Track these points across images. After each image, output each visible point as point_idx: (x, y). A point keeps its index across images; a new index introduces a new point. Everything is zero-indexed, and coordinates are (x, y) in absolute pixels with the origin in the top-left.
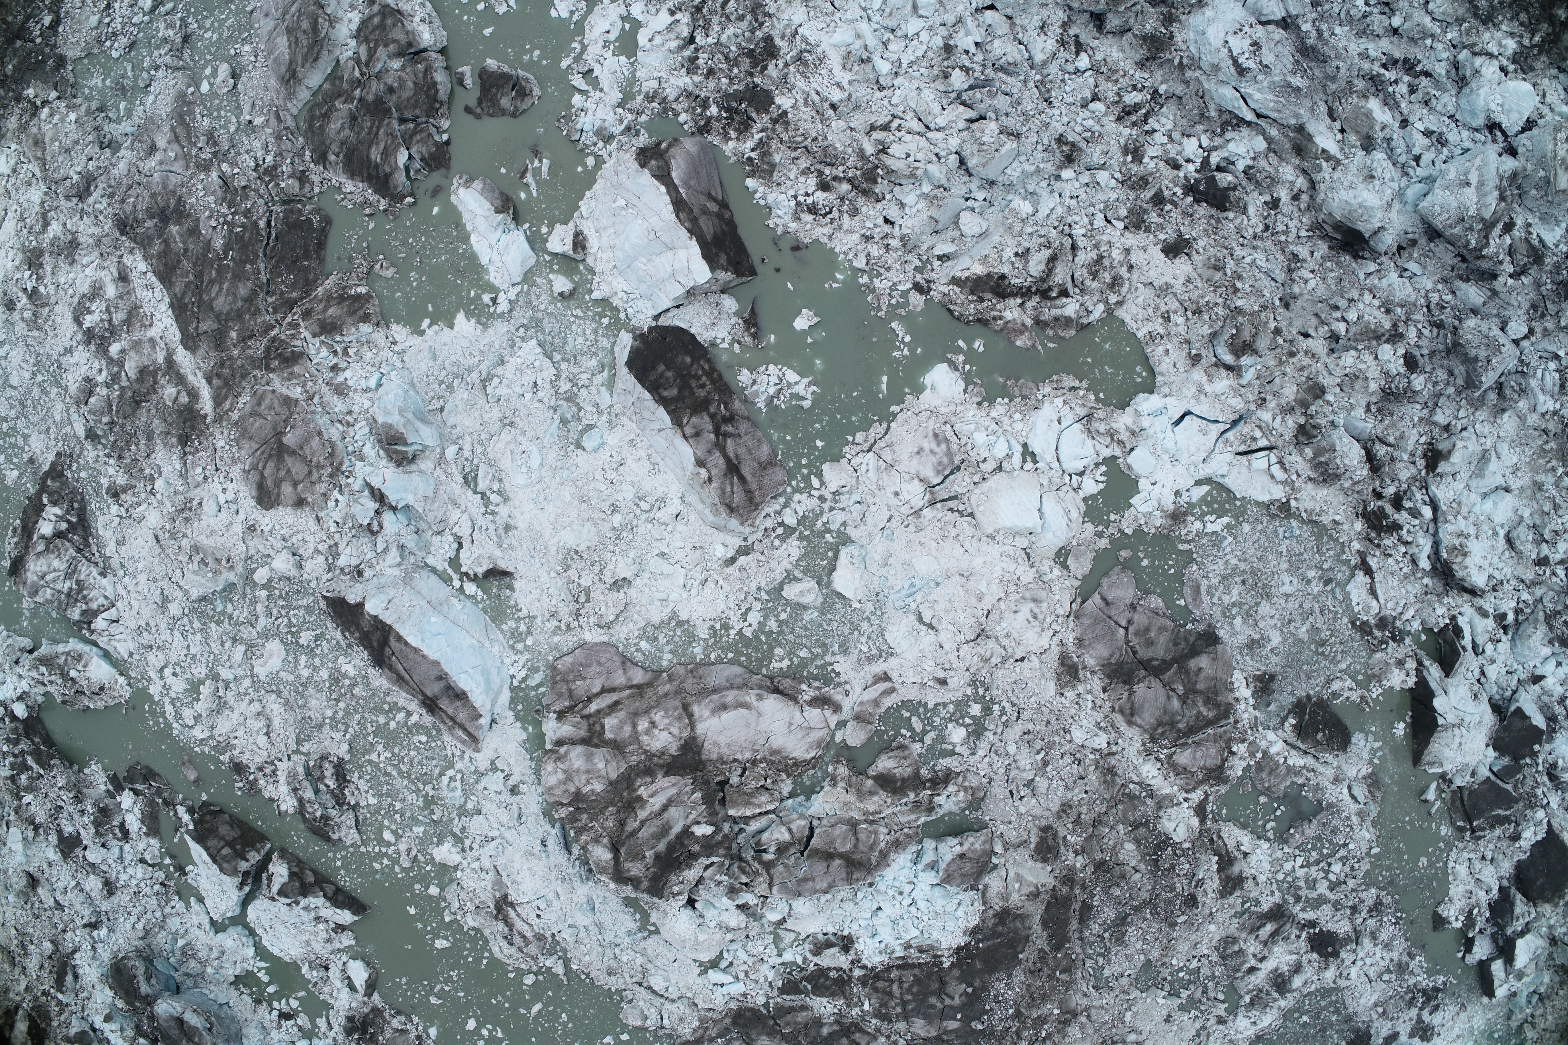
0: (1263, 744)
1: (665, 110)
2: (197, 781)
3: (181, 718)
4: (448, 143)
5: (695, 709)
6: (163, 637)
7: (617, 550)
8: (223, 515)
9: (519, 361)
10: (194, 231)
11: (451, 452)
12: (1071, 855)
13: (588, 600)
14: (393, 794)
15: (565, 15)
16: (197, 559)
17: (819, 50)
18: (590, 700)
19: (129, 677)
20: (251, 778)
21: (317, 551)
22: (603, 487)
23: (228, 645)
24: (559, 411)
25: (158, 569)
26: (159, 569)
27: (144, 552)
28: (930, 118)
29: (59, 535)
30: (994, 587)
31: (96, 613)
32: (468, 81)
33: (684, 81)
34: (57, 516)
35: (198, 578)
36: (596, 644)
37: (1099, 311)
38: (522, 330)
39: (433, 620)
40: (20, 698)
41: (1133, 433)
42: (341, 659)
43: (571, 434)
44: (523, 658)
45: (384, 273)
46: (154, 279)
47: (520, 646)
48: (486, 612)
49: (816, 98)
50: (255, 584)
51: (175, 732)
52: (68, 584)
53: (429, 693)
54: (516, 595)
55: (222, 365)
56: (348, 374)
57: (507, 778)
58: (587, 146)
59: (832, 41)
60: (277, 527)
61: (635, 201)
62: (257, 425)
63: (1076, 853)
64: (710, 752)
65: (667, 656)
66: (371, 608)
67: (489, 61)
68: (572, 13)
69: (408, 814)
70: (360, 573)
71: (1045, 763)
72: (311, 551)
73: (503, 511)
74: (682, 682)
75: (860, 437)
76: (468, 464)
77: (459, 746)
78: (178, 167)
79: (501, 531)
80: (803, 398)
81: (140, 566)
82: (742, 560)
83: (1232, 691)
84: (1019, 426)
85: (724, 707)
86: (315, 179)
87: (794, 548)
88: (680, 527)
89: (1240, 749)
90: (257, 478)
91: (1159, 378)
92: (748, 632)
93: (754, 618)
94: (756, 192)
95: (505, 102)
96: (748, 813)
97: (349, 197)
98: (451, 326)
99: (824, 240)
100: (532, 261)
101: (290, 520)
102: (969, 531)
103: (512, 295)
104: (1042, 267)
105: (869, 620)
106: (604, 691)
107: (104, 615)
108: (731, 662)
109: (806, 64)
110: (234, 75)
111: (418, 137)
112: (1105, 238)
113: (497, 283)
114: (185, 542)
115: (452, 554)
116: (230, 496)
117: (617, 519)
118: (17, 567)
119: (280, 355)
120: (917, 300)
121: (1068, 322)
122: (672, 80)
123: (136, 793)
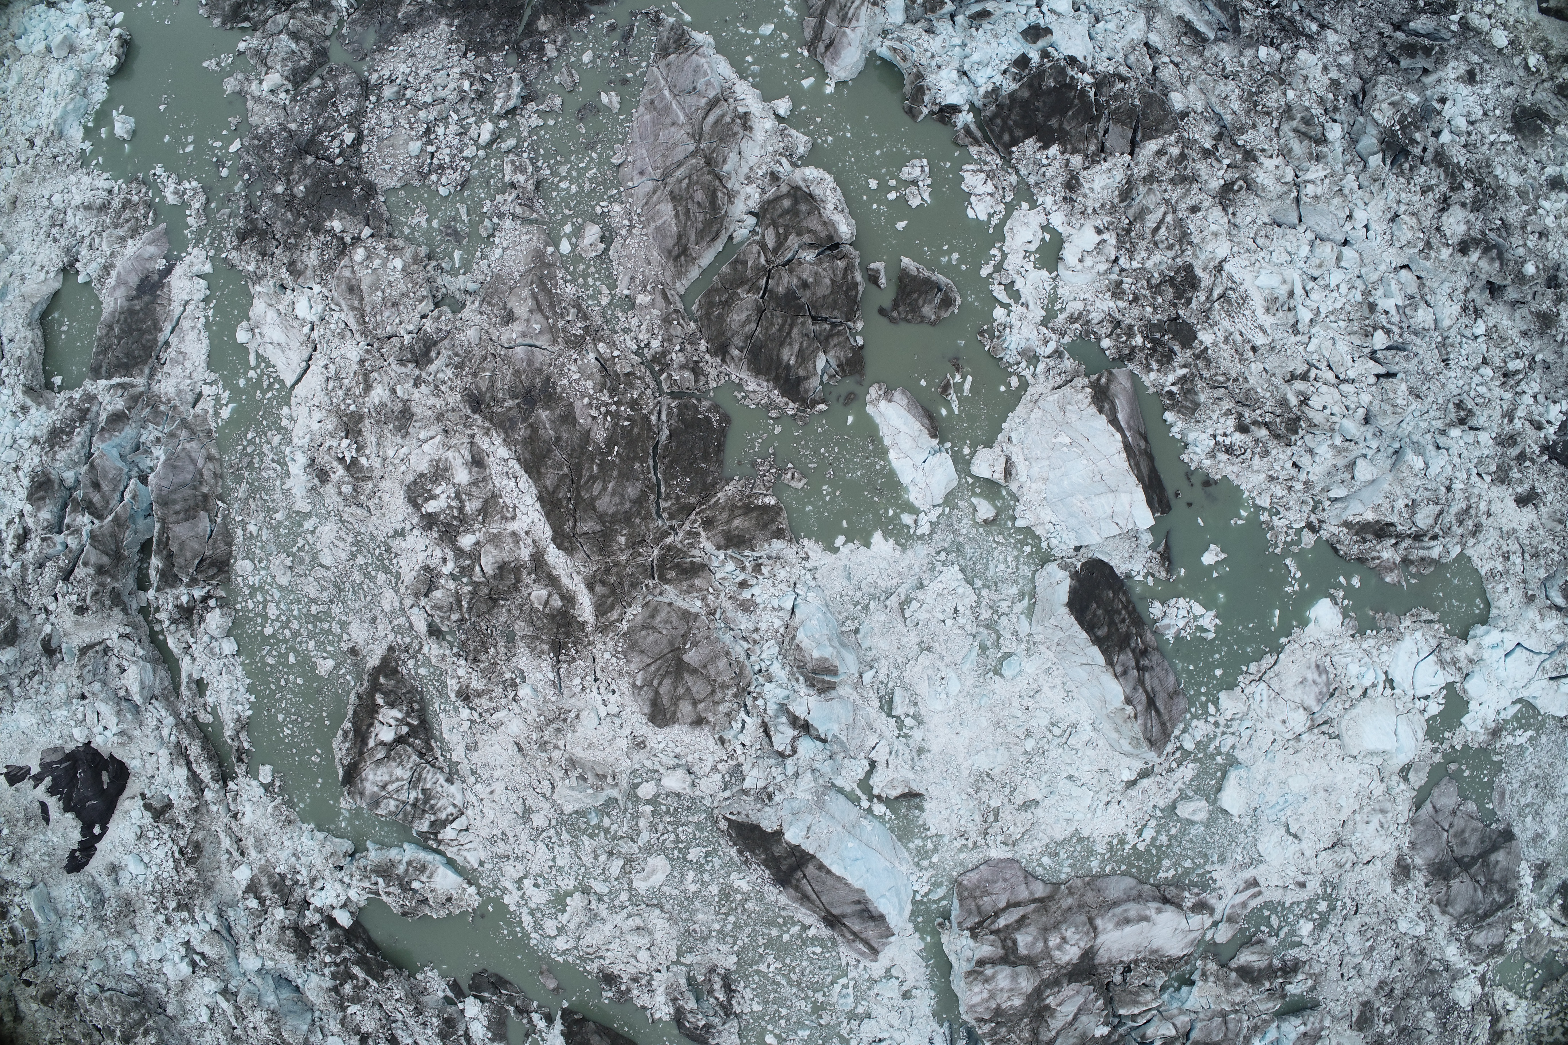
0: (1534, 920)
1: (1088, 333)
2: (556, 990)
3: (541, 928)
4: (862, 347)
5: (1099, 922)
6: (523, 848)
7: (1028, 773)
8: (603, 728)
9: (940, 586)
10: (568, 418)
11: (868, 677)
12: (1382, 1023)
13: (996, 820)
14: (781, 1001)
15: (983, 217)
16: (576, 774)
17: (1242, 288)
18: (997, 914)
19: (478, 887)
20: (623, 988)
21: (715, 769)
22: (1019, 714)
23: (603, 858)
24: (979, 638)
25: (519, 779)
26: (521, 779)
27: (501, 761)
28: (1342, 369)
29: (400, 740)
30: (1351, 800)
31: (444, 823)
32: (883, 281)
33: (1106, 304)
34: (397, 719)
35: (574, 793)
36: (1001, 861)
37: (1456, 551)
38: (943, 554)
39: (850, 845)
40: (344, 906)
41: (1471, 661)
42: (734, 876)
43: (989, 661)
44: (927, 875)
45: (794, 484)
46: (517, 467)
47: (925, 863)
48: (893, 831)
49: (1239, 338)
50: (638, 799)
51: (533, 942)
52: (413, 795)
53: (835, 912)
54: (925, 815)
55: (608, 571)
56: (756, 590)
57: (901, 984)
58: (1010, 365)
59: (1257, 283)
60: (671, 745)
61: (1083, 442)
62: (651, 639)
63: (1386, 1022)
64: (1102, 957)
65: (1067, 870)
66: (792, 836)
67: (906, 261)
68: (990, 215)
69: (794, 1019)
70: (770, 797)
71: (1372, 949)
72: (707, 770)
73: (917, 734)
74: (1082, 895)
75: (1253, 667)
76: (882, 687)
77: (855, 955)
78: (543, 341)
79: (914, 754)
80: (1207, 631)
81: (496, 774)
82: (1145, 782)
83: (1518, 878)
84: (1385, 657)
85: (1127, 921)
86: (713, 373)
87: (1188, 771)
88: (1090, 752)
89: (1518, 926)
90: (651, 694)
91: (1494, 612)
92: (1141, 847)
93: (1148, 834)
94: (1171, 426)
95: (927, 310)
96: (1136, 1011)
97: (752, 396)
98: (868, 545)
99: (1232, 477)
100: (955, 483)
101: (687, 739)
102: (1337, 751)
103: (933, 516)
104: (1431, 521)
105: (1245, 832)
106: (1010, 905)
107: (454, 825)
108: (1123, 874)
109: (1229, 302)
110: (606, 239)
111: (836, 341)
112: (1476, 491)
113: (917, 503)
114: (556, 754)
115: (861, 776)
116: (614, 710)
117: (1030, 744)
118: (352, 775)
119: (678, 565)
120: (1308, 538)
121: (1433, 562)
122: (1098, 304)
123: (483, 1000)
